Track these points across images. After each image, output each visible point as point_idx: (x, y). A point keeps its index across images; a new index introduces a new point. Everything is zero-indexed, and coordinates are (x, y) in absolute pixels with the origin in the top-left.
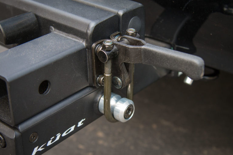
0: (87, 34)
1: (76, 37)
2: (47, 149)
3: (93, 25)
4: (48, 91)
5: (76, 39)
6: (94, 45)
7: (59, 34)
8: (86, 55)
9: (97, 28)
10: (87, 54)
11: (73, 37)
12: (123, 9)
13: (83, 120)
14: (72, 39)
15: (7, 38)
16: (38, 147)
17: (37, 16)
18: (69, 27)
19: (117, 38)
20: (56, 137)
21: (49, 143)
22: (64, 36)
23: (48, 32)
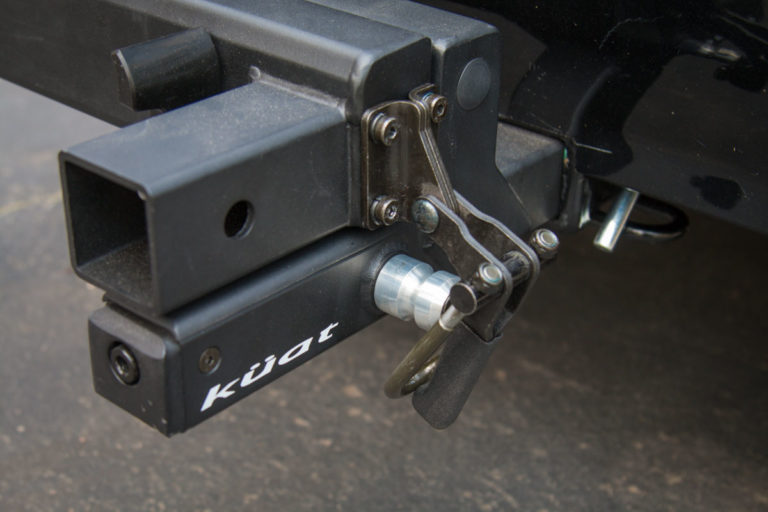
0: (349, 84)
1: (321, 94)
2: (241, 393)
3: (365, 61)
4: (246, 230)
5: (321, 97)
6: (367, 115)
7: (274, 85)
8: (346, 141)
9: (377, 69)
10: (349, 140)
11: (312, 95)
12: (447, 36)
13: (331, 327)
14: (308, 97)
15: (137, 94)
16: (218, 386)
17: (215, 40)
18: (302, 66)
19: (426, 99)
20: (263, 365)
21: (247, 380)
22: (288, 90)
23: (244, 79)
